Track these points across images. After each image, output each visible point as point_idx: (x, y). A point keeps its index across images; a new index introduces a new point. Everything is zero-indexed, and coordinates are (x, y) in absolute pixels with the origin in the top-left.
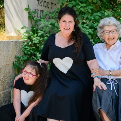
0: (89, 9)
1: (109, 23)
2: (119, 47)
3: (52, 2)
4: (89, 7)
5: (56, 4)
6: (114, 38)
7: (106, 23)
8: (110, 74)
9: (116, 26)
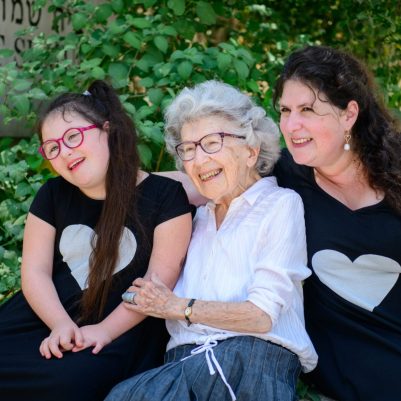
6: (220, 170)
8: (187, 318)
9: (229, 117)
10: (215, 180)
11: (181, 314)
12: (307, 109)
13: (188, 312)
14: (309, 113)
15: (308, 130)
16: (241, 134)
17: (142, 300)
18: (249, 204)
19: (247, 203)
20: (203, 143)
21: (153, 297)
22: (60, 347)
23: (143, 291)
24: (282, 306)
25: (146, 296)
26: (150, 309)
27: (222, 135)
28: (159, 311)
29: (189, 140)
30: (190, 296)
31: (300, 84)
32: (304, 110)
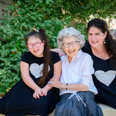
0: (39, 17)
1: (68, 34)
2: (80, 58)
3: (3, 9)
4: (39, 15)
5: (7, 12)
6: (74, 50)
7: (65, 35)
8: (66, 88)
9: (76, 37)
10: (73, 53)
11: (65, 87)
12: (97, 34)
13: (67, 87)
14: (98, 35)
15: (97, 39)
16: (79, 41)
17: (55, 83)
18: (77, 58)
19: (77, 57)
20: (71, 43)
21: (58, 83)
22: (39, 95)
23: (55, 81)
24: (90, 83)
25: (56, 83)
26: (56, 86)
27: (77, 42)
28: (59, 87)
29: (67, 42)
30: (66, 83)
31: (96, 28)
32: (96, 34)
